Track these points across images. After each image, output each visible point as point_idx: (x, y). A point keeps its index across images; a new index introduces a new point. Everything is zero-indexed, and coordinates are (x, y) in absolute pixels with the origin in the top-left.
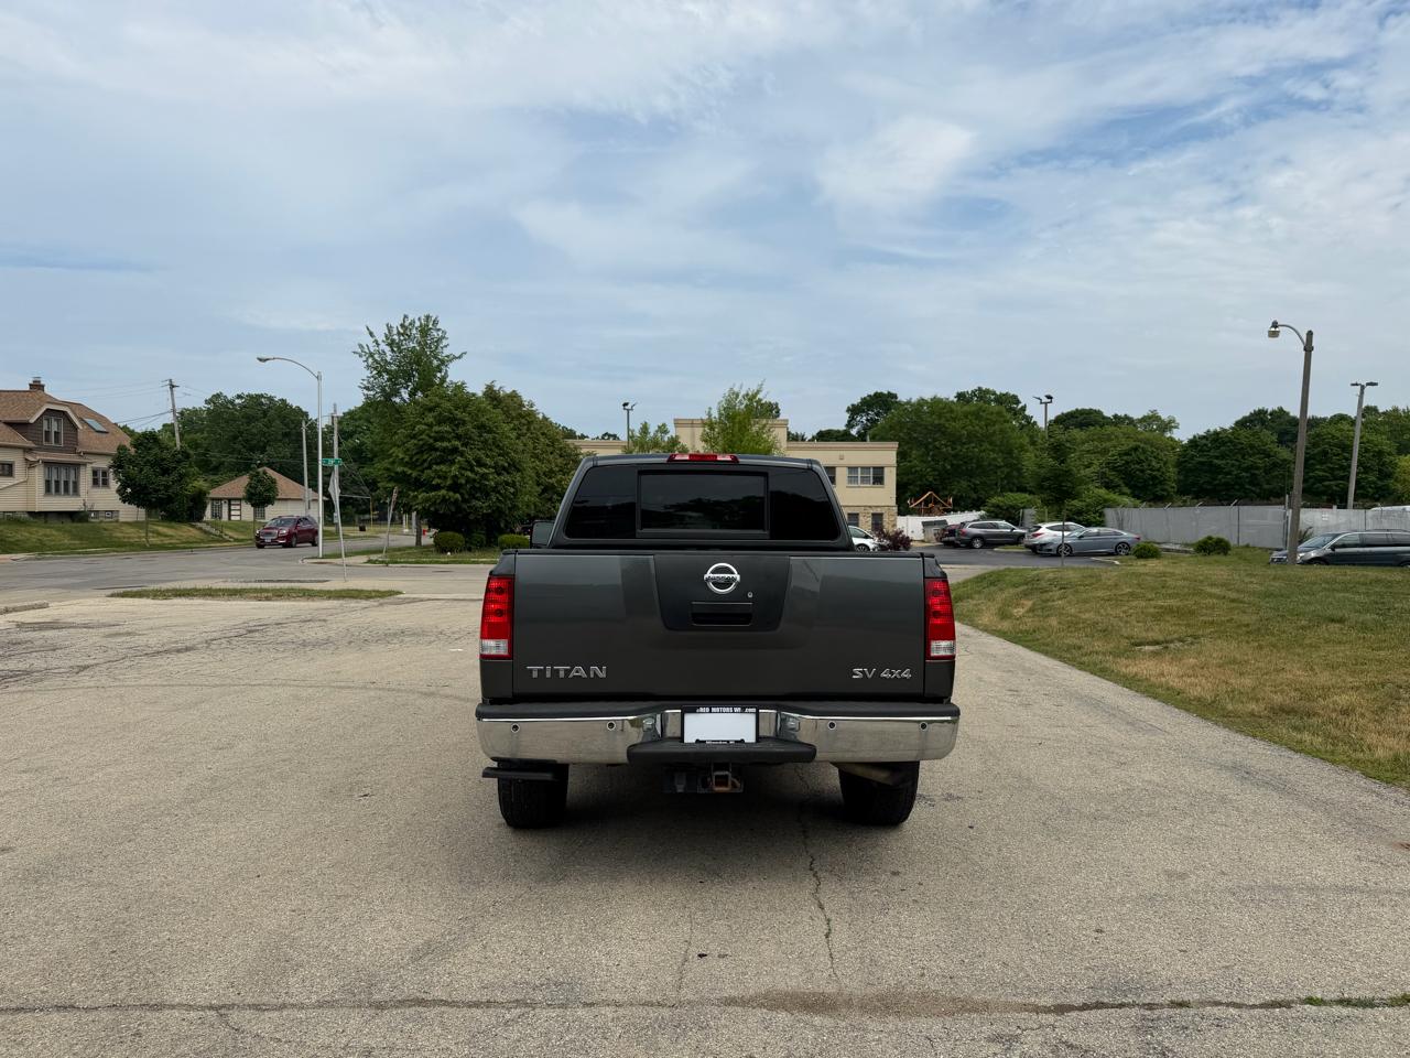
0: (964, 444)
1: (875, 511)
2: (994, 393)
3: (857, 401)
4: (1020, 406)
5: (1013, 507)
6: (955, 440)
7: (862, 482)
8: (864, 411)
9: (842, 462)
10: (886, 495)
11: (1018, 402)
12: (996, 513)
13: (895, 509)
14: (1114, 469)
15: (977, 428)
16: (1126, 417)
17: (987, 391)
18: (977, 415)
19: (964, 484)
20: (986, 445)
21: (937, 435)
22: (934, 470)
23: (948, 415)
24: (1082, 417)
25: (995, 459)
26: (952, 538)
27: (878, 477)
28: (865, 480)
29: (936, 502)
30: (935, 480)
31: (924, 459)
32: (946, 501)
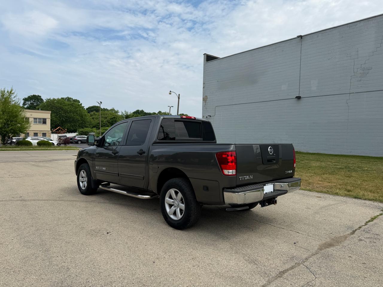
0: (69, 113)
1: (43, 132)
2: (72, 99)
3: (26, 97)
4: (80, 103)
5: (87, 132)
6: (66, 112)
7: (39, 123)
8: (29, 100)
9: (31, 116)
10: (47, 127)
11: (79, 102)
12: (82, 133)
13: (51, 132)
14: (109, 122)
15: (72, 109)
16: (107, 109)
17: (70, 98)
18: (72, 105)
19: (69, 125)
20: (75, 114)
21: (60, 110)
22: (59, 120)
23: (63, 104)
24: (96, 108)
25: (78, 118)
26: (71, 141)
27: (44, 122)
28: (39, 122)
29: (61, 130)
30: (60, 123)
31: (56, 117)
32: (64, 130)
